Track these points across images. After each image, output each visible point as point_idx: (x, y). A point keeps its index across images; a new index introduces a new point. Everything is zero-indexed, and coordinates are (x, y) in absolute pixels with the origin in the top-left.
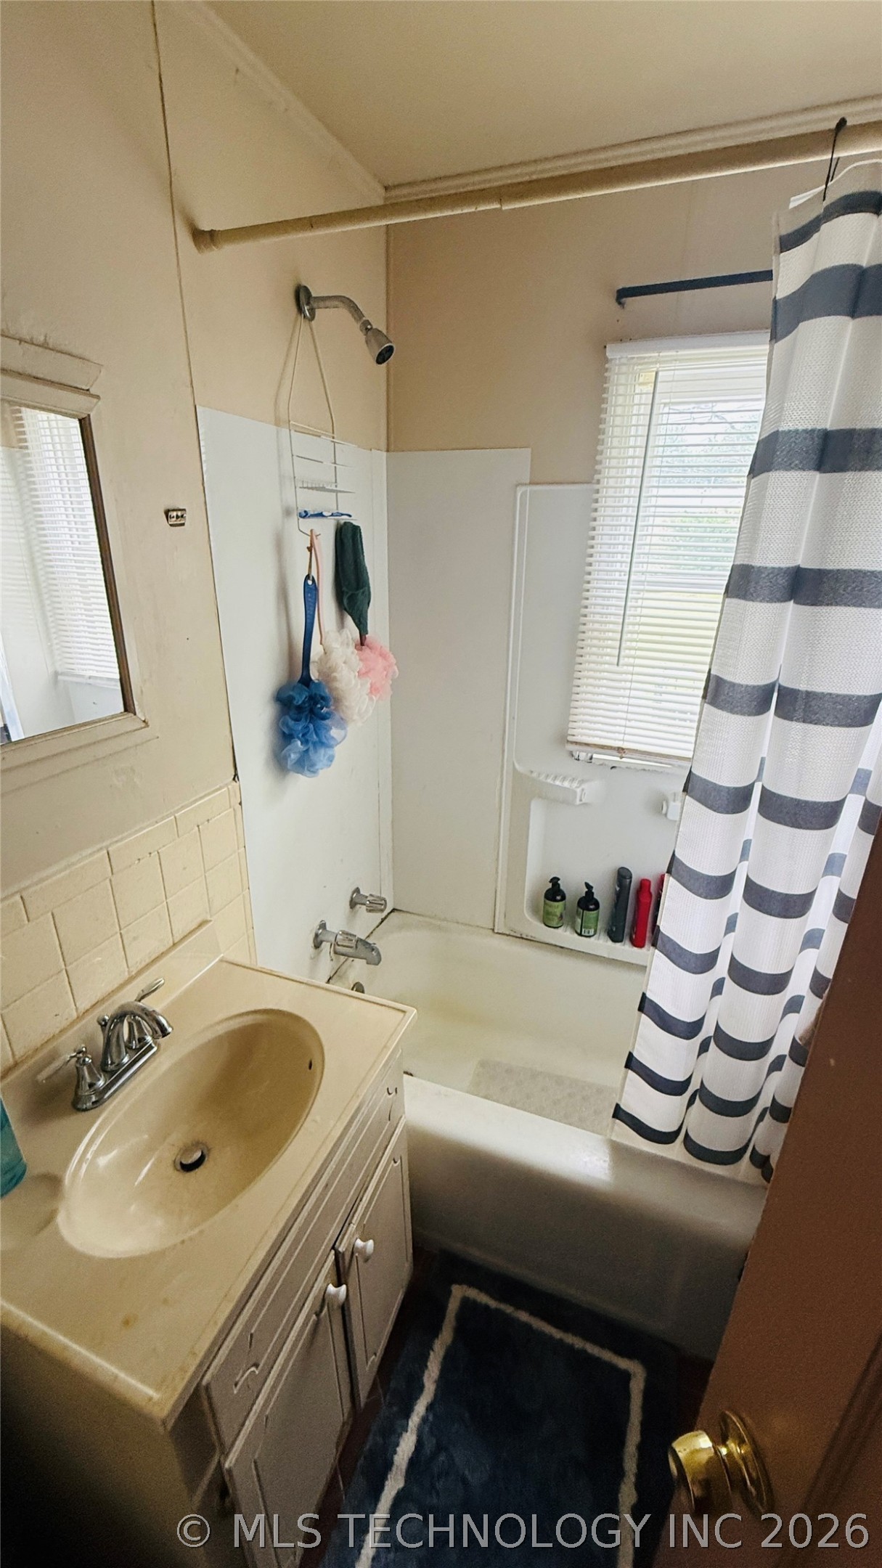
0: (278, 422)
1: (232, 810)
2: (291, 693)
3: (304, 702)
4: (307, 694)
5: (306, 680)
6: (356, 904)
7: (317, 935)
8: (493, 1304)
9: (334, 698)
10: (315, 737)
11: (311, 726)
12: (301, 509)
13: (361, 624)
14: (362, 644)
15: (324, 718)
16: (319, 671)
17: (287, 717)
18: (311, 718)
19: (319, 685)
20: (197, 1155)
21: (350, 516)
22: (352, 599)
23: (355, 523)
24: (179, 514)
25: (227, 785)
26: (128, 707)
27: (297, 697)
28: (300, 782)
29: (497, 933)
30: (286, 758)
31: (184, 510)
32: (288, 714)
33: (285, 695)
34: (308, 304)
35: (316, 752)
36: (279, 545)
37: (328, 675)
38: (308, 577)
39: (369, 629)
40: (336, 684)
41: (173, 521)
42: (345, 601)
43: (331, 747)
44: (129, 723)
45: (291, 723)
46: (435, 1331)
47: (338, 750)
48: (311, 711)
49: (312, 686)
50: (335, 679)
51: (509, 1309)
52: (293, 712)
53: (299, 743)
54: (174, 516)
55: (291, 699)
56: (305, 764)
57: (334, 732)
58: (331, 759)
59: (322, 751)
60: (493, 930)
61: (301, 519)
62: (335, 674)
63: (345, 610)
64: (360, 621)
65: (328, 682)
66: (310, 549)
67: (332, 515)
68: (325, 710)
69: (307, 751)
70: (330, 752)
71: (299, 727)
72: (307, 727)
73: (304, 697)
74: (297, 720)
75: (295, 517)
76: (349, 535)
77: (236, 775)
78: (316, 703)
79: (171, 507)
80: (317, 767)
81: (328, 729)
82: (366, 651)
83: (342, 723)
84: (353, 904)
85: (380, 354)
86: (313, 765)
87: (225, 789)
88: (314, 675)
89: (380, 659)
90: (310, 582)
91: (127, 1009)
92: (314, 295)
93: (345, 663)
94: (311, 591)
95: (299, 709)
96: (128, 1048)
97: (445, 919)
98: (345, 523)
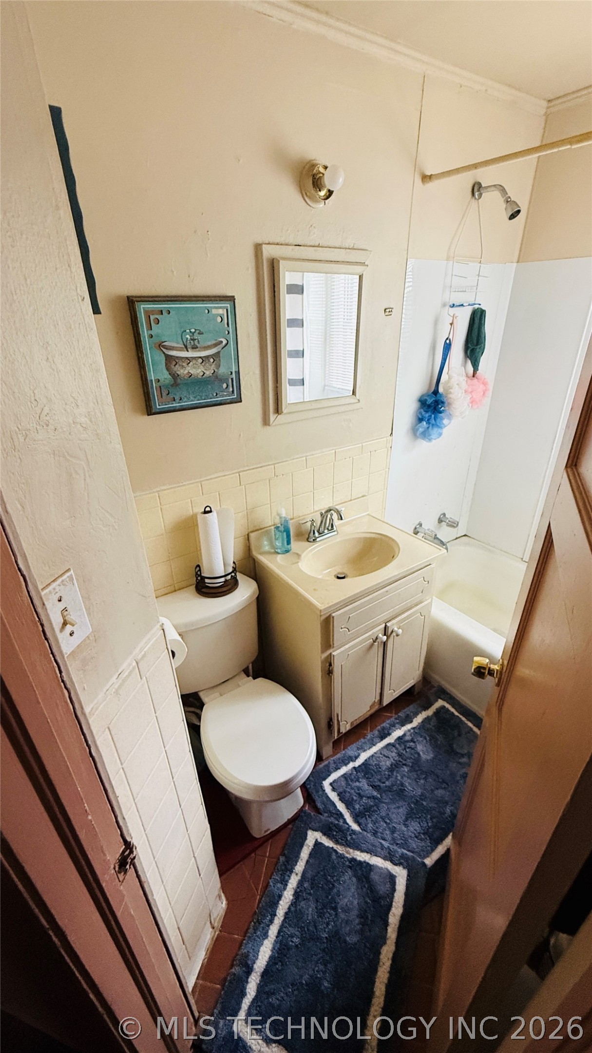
0: (448, 259)
1: (386, 449)
2: (426, 398)
3: (431, 403)
4: (434, 399)
5: (436, 392)
6: (442, 521)
7: (416, 528)
8: (456, 713)
9: (448, 403)
10: (433, 421)
11: (433, 416)
12: (451, 303)
13: (475, 365)
14: (474, 376)
15: (440, 412)
16: (443, 388)
17: (422, 410)
18: (434, 412)
19: (441, 395)
20: (343, 576)
21: (480, 305)
22: (473, 351)
23: (484, 308)
24: (390, 310)
25: (387, 437)
26: (354, 393)
27: (429, 400)
28: (423, 444)
29: (524, 561)
30: (417, 430)
31: (392, 308)
32: (423, 408)
33: (423, 399)
34: (479, 190)
35: (432, 429)
36: (436, 323)
37: (448, 390)
38: (447, 339)
39: (479, 368)
40: (451, 396)
41: (387, 314)
42: (469, 352)
43: (441, 428)
44: (353, 400)
45: (423, 413)
46: (426, 708)
47: (445, 431)
48: (435, 408)
49: (438, 396)
50: (450, 393)
51: (464, 719)
52: (425, 408)
53: (425, 423)
54: (388, 311)
55: (426, 400)
56: (425, 435)
57: (445, 421)
58: (440, 434)
59: (435, 429)
60: (522, 559)
61: (450, 308)
62: (451, 390)
63: (468, 357)
64: (475, 363)
65: (447, 394)
66: (451, 324)
67: (469, 305)
68: (443, 408)
69: (428, 428)
70: (440, 430)
71: (427, 415)
72: (431, 416)
73: (432, 400)
74: (426, 412)
75: (447, 307)
76: (478, 316)
77: (392, 433)
78: (438, 405)
79: (387, 307)
80: (431, 437)
81: (442, 419)
82: (475, 380)
83: (450, 417)
84: (440, 521)
85: (512, 215)
86: (430, 435)
87: (385, 439)
88: (441, 390)
89: (482, 386)
90: (448, 341)
91: (331, 508)
92: (483, 186)
93: (458, 384)
94: (447, 347)
95: (429, 406)
96: (328, 529)
97: (494, 547)
98: (478, 309)
